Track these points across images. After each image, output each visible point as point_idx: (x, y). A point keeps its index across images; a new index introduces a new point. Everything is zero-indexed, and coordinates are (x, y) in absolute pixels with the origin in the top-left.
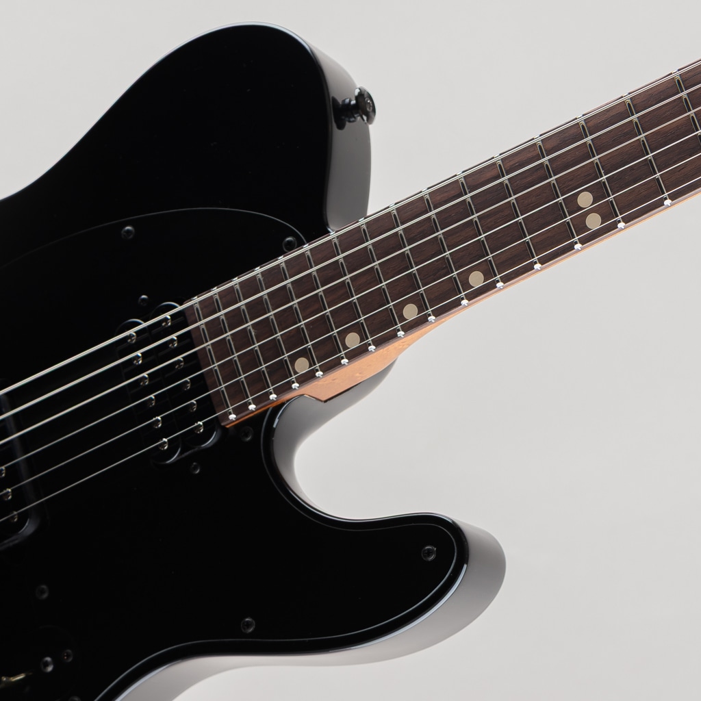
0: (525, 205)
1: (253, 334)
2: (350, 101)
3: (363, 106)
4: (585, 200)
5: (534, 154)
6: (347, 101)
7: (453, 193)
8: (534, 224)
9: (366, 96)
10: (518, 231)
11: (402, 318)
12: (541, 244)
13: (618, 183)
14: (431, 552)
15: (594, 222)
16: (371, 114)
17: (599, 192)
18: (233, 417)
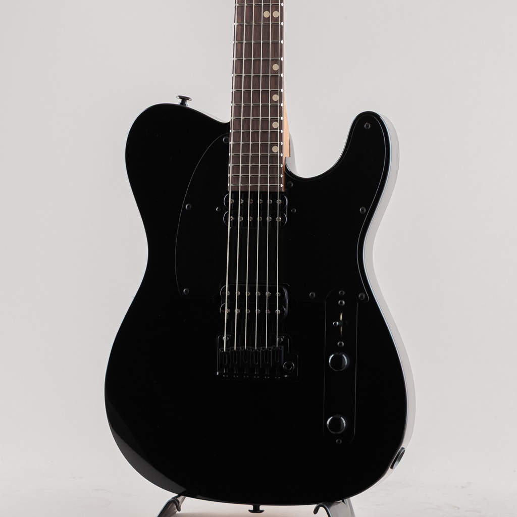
0: (258, 37)
1: (254, 164)
4: (266, 14)
5: (240, 27)
7: (239, 64)
8: (266, 37)
10: (266, 44)
11: (277, 102)
12: (275, 36)
14: (367, 126)
15: (276, 14)
17: (267, 8)
18: (282, 186)
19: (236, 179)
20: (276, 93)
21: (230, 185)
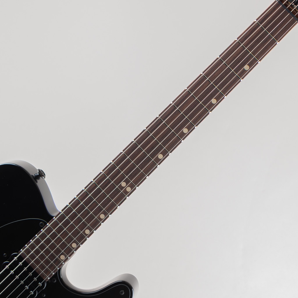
1: (44, 254)
2: (37, 174)
3: (41, 174)
4: (123, 184)
6: (36, 174)
8: (112, 196)
9: (41, 171)
10: (109, 200)
11: (86, 235)
13: (131, 177)
14: (122, 292)
15: (129, 189)
16: (44, 176)
17: (127, 182)
18: (49, 278)
19: (28, 252)
20: (90, 230)
21: (22, 251)
